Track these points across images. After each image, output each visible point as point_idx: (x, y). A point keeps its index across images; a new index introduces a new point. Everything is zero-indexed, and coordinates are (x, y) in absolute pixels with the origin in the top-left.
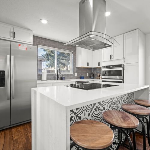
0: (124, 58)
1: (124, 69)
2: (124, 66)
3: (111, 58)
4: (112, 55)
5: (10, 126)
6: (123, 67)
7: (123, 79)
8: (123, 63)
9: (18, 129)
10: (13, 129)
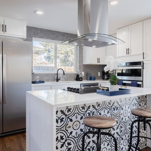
0: (143, 54)
1: (143, 68)
2: (143, 63)
3: (128, 53)
4: (129, 49)
5: (1, 134)
6: (142, 65)
7: (142, 81)
8: (143, 60)
9: (10, 138)
10: (5, 138)
